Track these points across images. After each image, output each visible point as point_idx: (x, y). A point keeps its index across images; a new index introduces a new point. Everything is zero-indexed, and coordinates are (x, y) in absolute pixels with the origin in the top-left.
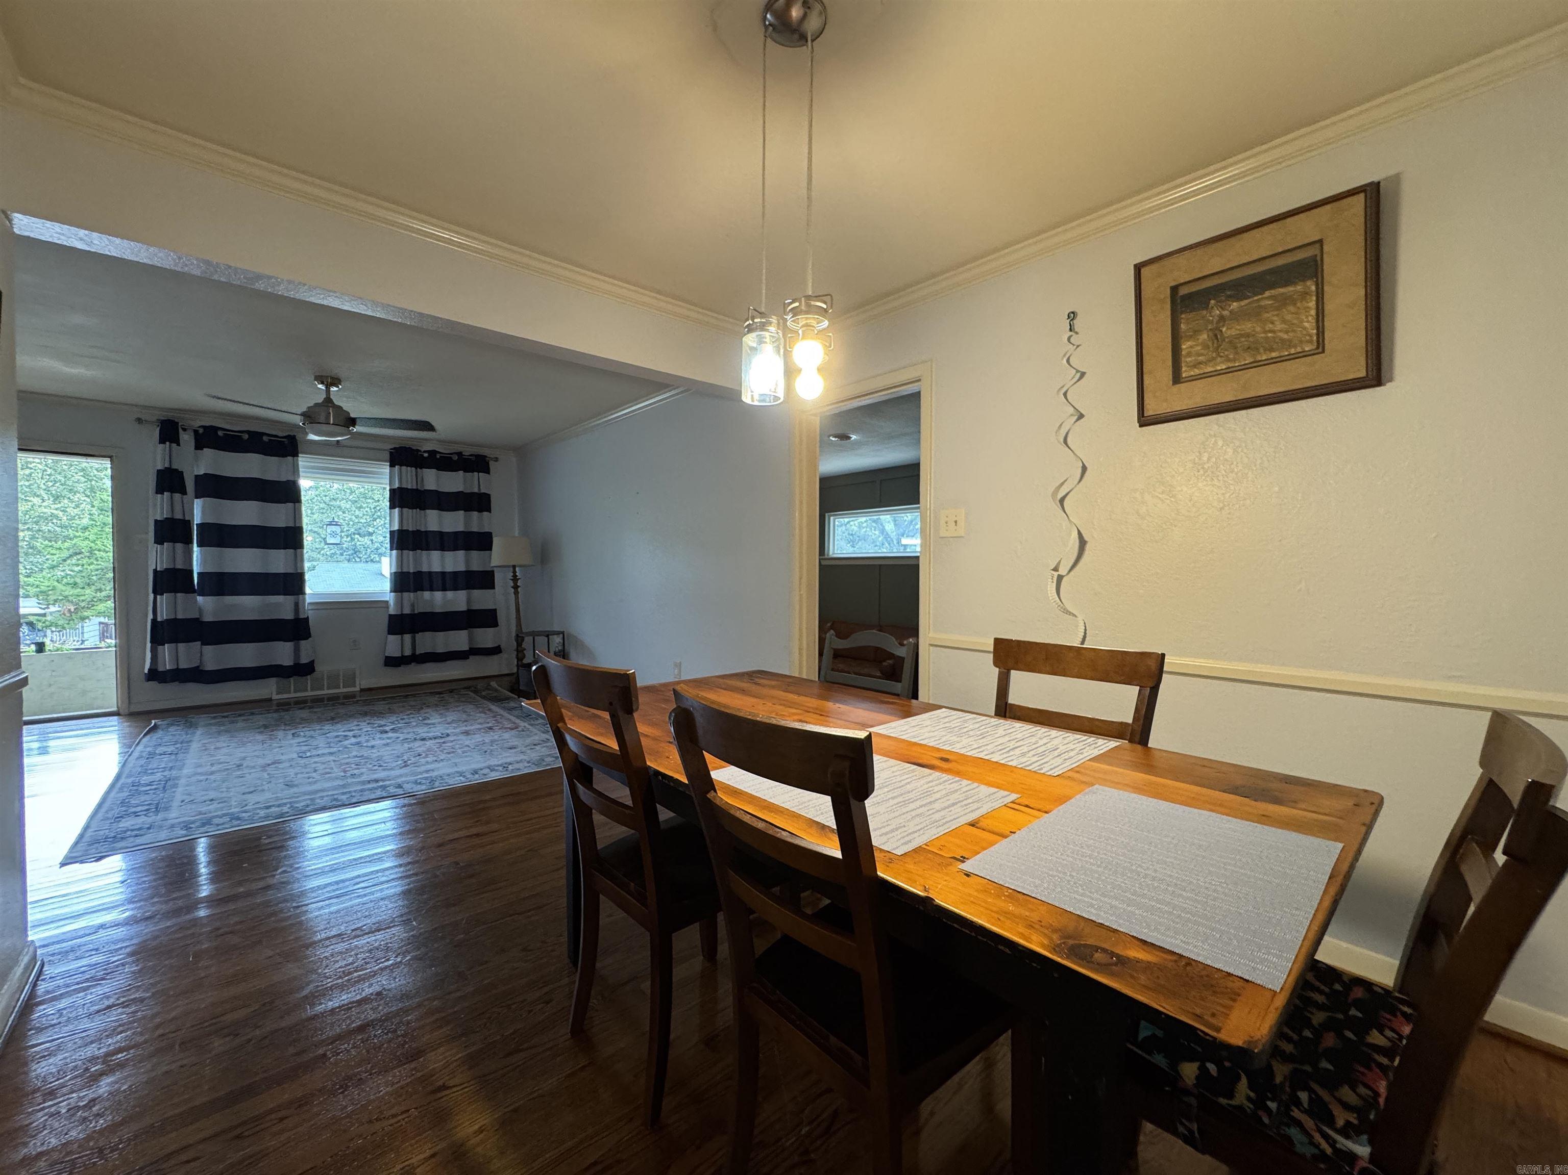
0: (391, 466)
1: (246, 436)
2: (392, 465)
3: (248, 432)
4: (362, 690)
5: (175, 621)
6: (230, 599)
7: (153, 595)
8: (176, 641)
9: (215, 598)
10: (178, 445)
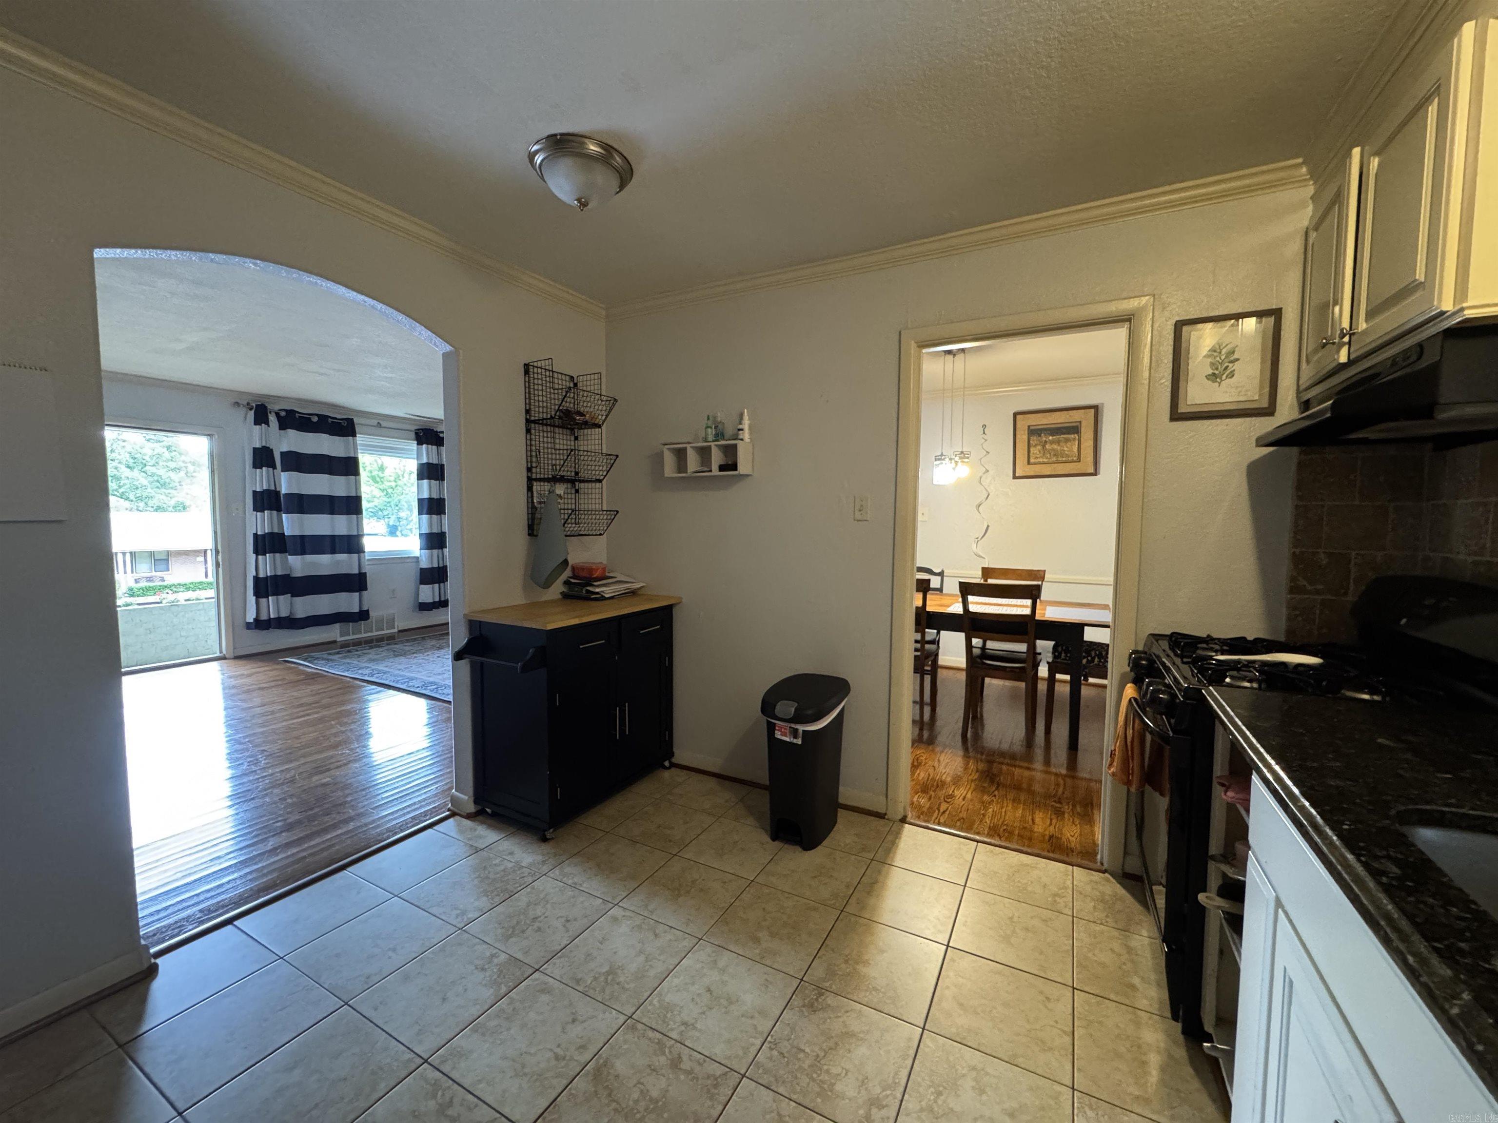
0: (418, 444)
1: (315, 419)
2: (420, 443)
3: (318, 415)
4: (400, 631)
5: (275, 577)
6: (309, 558)
7: (254, 556)
8: (276, 593)
9: (299, 557)
10: (269, 426)
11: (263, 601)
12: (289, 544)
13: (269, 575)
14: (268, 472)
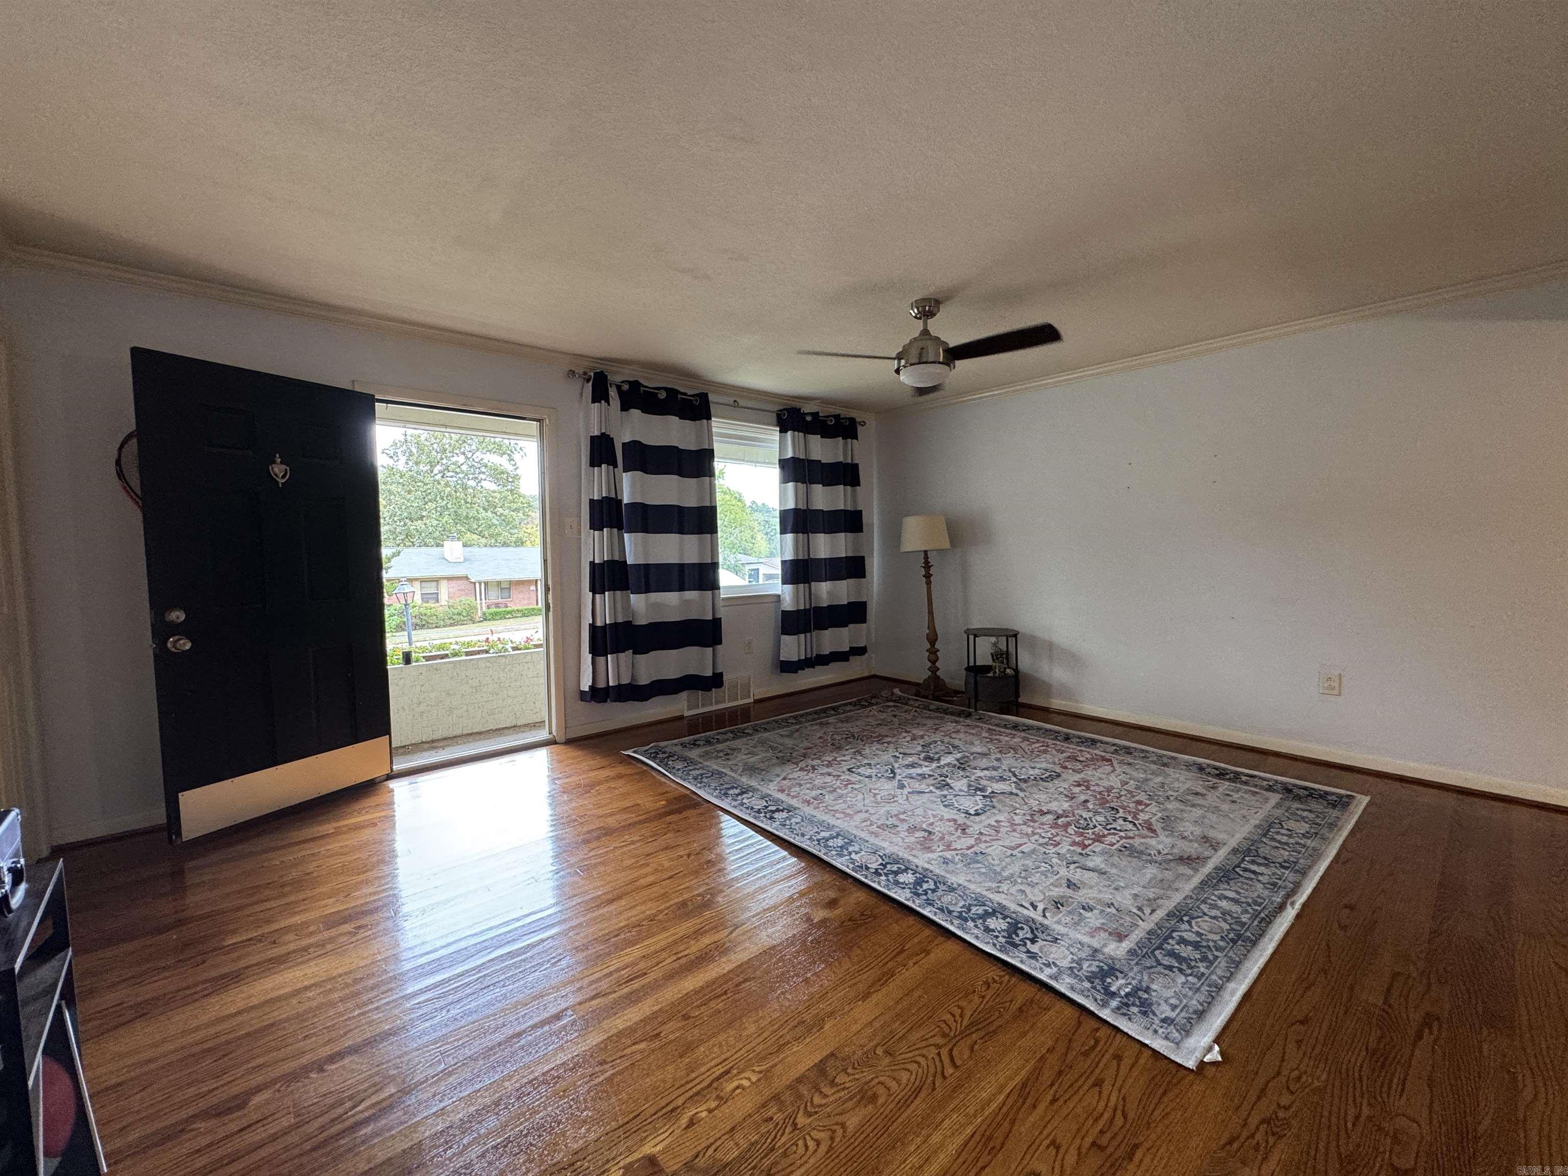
0: (781, 432)
1: (663, 395)
2: (783, 431)
3: (665, 389)
4: (757, 702)
5: (615, 626)
6: (655, 597)
7: (591, 594)
8: (617, 650)
9: (643, 595)
10: (609, 405)
11: (601, 660)
12: (632, 579)
13: (608, 622)
14: (608, 472)
